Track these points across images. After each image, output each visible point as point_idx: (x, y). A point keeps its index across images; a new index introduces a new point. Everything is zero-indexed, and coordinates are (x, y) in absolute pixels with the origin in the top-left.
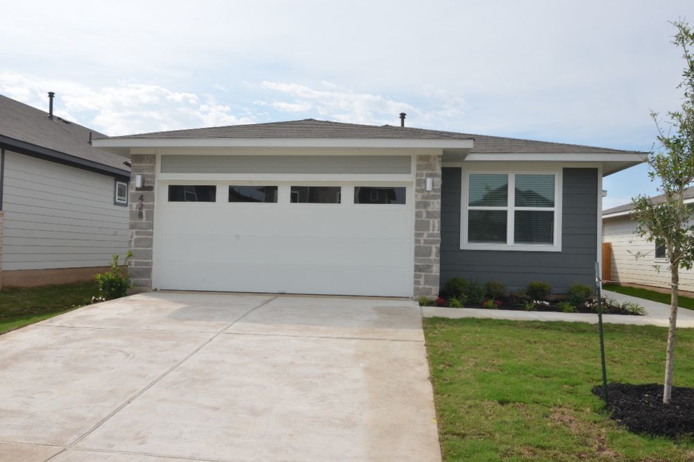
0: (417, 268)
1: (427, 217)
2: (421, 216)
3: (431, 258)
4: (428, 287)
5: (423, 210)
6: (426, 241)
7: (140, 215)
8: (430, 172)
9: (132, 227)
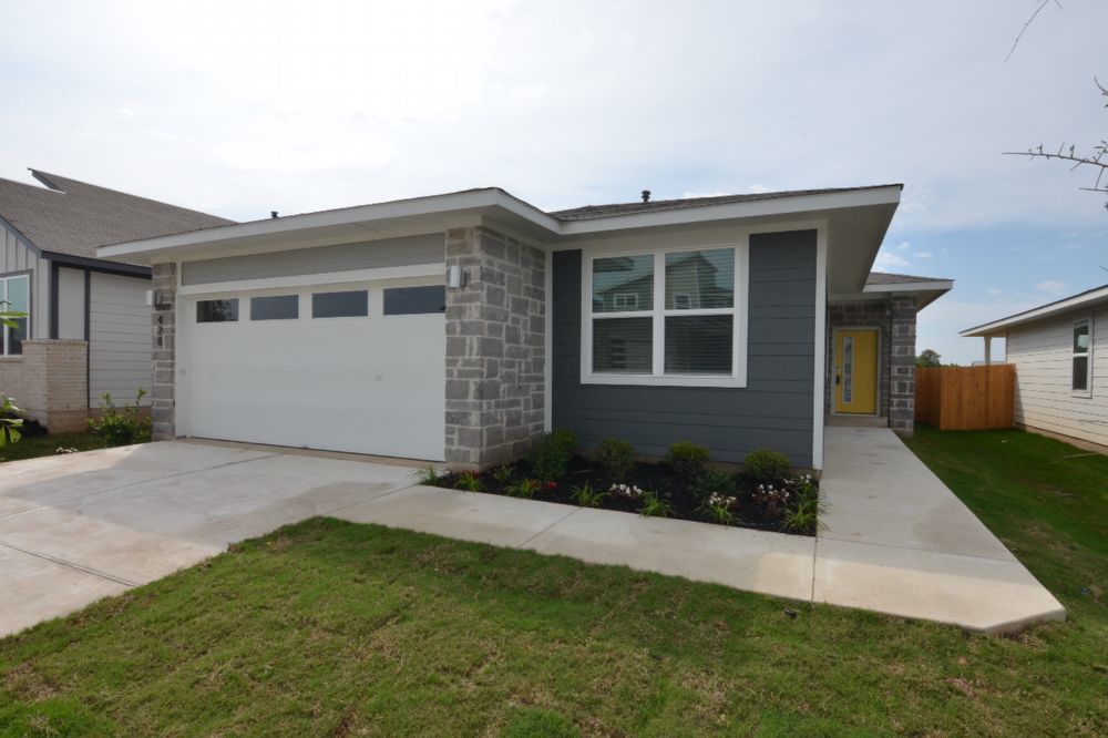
0: (450, 418)
1: (462, 332)
2: (454, 332)
3: (467, 401)
4: (464, 448)
5: (456, 321)
6: (461, 374)
7: (160, 342)
8: (464, 256)
9: (155, 356)
